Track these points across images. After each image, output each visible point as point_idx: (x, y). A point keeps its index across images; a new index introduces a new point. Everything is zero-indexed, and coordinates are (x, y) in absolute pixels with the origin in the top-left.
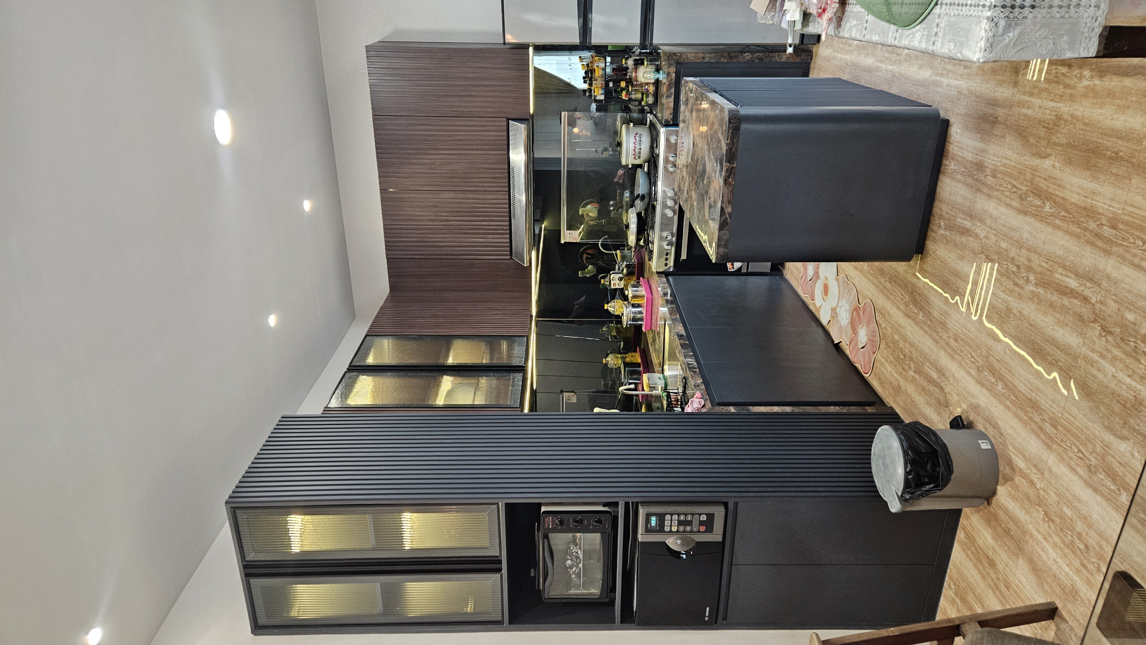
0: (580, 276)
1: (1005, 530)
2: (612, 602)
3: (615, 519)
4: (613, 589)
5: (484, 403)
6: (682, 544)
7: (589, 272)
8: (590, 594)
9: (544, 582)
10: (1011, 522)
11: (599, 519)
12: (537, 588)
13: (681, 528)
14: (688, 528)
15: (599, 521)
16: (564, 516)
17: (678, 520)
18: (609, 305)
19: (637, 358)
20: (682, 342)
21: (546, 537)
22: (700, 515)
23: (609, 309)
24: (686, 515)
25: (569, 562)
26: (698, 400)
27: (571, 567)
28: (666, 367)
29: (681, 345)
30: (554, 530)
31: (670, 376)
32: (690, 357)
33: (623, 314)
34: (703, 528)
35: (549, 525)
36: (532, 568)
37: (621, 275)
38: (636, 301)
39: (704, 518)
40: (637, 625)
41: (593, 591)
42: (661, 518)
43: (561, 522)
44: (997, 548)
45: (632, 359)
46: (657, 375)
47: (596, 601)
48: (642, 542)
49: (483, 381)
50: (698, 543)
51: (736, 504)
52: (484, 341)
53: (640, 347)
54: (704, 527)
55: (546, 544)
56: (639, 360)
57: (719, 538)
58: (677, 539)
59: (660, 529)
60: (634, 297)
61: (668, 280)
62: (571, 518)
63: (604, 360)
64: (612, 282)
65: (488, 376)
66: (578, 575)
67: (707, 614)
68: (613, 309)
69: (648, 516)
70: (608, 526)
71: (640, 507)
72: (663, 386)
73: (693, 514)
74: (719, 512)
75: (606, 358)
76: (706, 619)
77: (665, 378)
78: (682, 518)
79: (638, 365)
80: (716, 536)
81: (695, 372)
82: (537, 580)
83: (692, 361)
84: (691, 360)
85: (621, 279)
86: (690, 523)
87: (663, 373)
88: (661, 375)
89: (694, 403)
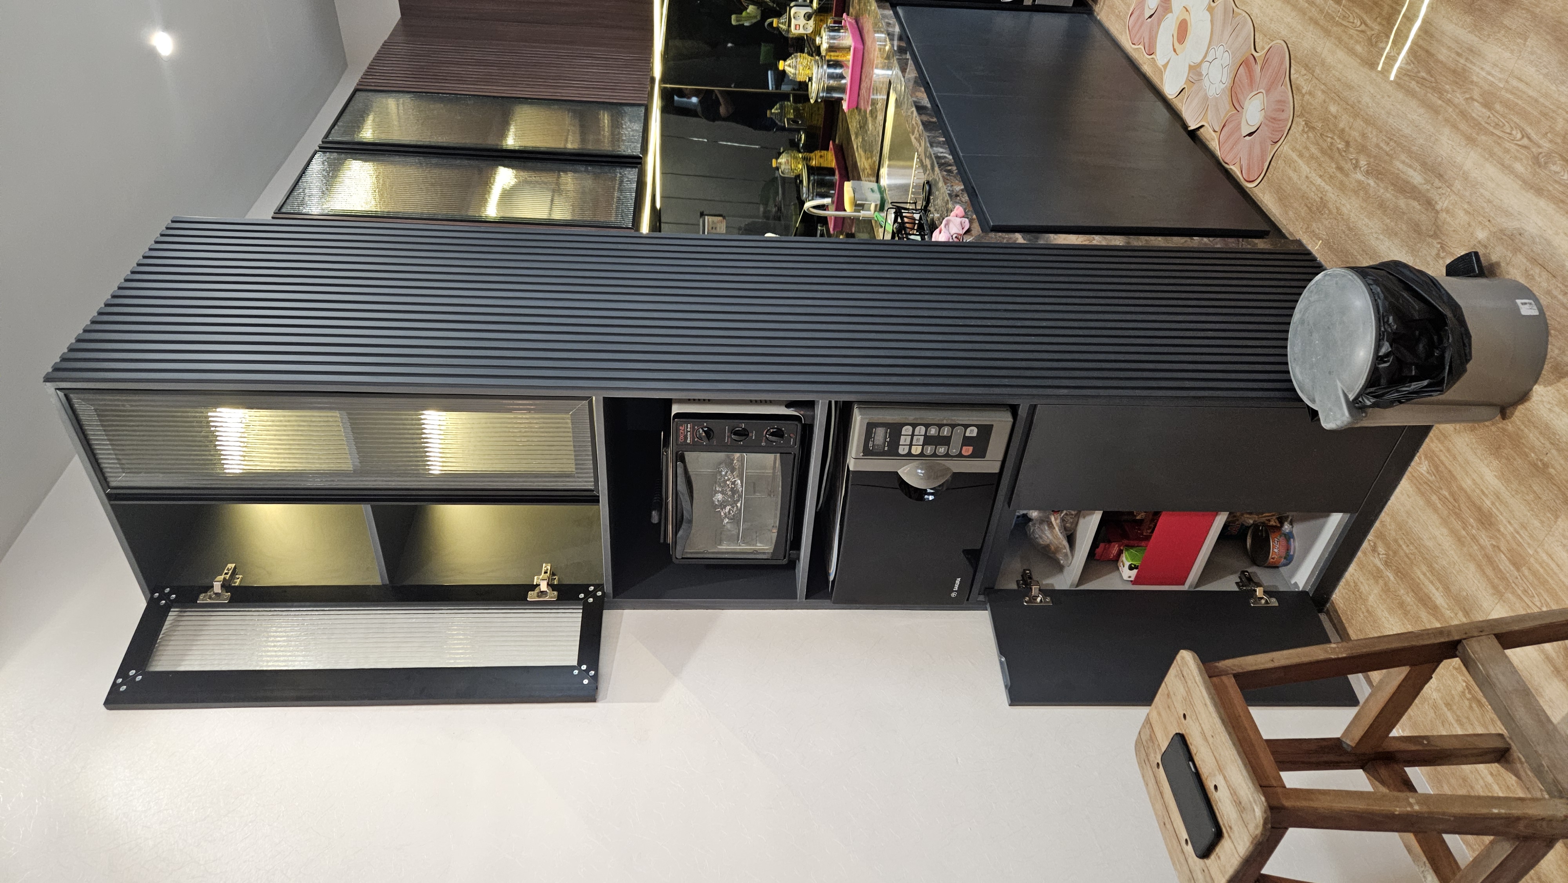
0: (734, 23)
1: (1535, 465)
2: (792, 565)
3: (807, 431)
4: (796, 544)
5: (569, 218)
6: (928, 477)
7: (749, 17)
8: (756, 552)
9: (676, 533)
10: (1554, 452)
11: (779, 430)
12: (662, 541)
13: (929, 450)
14: (942, 450)
15: (779, 434)
16: (712, 423)
17: (925, 435)
18: (788, 62)
19: (828, 159)
20: (925, 118)
21: (681, 458)
22: (966, 426)
23: (788, 69)
24: (940, 426)
25: (719, 497)
26: (959, 220)
27: (723, 505)
28: (884, 171)
29: (923, 123)
30: (695, 447)
31: (889, 186)
32: (939, 144)
33: (810, 79)
34: (968, 450)
35: (686, 437)
36: (654, 509)
37: (809, 10)
38: (833, 56)
39: (972, 432)
40: (834, 603)
41: (759, 546)
42: (895, 431)
43: (709, 434)
44: (1505, 494)
45: (822, 160)
46: (868, 185)
47: (766, 563)
48: (854, 472)
49: (569, 180)
50: (956, 475)
51: (1033, 408)
52: (569, 110)
53: (834, 141)
54: (971, 448)
55: (680, 471)
56: (833, 164)
57: (995, 469)
58: (918, 468)
59: (892, 450)
60: (832, 49)
61: (896, 14)
62: (727, 426)
63: (774, 161)
64: (793, 22)
65: (575, 171)
66: (735, 520)
67: (956, 588)
68: (793, 71)
69: (870, 428)
70: (793, 441)
71: (856, 411)
72: (879, 203)
73: (953, 426)
74: (1001, 422)
75: (777, 158)
76: (953, 595)
77: (881, 191)
78: (933, 431)
79: (831, 172)
80: (990, 464)
81: (950, 171)
82: (662, 529)
83: (943, 151)
84: (941, 150)
85: (808, 17)
86: (945, 441)
87: (878, 181)
88: (874, 185)
89: (951, 225)
